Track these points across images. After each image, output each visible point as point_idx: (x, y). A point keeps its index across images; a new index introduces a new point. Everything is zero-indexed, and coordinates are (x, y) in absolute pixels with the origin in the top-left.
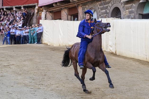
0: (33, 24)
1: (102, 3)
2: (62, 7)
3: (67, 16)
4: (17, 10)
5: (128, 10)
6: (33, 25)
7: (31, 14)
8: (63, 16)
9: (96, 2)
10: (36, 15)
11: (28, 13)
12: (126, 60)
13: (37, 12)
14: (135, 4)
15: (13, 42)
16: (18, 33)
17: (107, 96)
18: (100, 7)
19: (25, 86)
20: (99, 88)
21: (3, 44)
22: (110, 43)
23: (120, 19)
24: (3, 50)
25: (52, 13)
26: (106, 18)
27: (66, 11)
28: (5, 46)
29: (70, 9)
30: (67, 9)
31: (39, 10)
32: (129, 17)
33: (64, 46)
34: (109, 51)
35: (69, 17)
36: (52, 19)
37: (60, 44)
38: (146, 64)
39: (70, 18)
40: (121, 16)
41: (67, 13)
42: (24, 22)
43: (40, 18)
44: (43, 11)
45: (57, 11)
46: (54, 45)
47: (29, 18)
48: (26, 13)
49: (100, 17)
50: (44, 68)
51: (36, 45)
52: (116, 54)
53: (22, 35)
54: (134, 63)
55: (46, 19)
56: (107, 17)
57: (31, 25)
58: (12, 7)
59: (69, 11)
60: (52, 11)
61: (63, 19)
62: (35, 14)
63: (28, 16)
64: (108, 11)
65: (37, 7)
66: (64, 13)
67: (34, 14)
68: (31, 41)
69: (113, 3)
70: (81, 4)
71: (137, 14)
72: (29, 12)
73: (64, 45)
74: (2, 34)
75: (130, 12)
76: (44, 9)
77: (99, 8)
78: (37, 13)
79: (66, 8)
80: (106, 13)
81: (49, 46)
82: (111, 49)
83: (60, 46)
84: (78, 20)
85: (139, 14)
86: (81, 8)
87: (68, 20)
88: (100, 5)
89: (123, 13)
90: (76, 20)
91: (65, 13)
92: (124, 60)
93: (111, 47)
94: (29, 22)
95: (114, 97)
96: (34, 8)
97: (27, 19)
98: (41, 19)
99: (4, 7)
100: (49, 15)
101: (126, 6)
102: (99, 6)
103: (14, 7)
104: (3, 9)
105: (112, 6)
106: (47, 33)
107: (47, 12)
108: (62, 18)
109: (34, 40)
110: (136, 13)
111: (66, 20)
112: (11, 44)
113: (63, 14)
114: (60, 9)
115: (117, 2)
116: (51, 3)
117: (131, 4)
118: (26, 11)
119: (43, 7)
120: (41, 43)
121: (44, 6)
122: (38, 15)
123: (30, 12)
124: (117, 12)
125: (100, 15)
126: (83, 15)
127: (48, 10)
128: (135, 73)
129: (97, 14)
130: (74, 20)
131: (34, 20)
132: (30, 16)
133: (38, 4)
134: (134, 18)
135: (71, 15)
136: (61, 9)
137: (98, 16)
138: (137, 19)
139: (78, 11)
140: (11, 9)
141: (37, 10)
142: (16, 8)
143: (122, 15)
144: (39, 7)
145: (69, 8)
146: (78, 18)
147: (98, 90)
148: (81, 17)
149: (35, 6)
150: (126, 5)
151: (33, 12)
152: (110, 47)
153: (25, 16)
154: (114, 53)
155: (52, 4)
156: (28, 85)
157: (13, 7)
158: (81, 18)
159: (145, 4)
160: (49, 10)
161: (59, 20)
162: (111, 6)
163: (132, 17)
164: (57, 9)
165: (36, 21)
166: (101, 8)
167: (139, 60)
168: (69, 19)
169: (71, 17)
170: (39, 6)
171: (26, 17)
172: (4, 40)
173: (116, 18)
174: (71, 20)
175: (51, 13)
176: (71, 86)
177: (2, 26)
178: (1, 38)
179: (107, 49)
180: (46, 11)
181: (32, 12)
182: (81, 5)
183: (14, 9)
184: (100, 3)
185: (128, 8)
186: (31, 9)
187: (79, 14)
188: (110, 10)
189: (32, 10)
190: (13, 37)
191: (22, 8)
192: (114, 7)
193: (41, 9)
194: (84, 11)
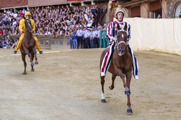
0: (106, 23)
3: (148, 13)
4: (85, 5)
6: (105, 25)
7: (104, 11)
8: (142, 13)
10: (109, 12)
13: (111, 7)
24: (67, 55)
25: (129, 8)
27: (147, 6)
29: (151, 4)
30: (147, 4)
31: (113, 6)
33: (143, 51)
35: (150, 13)
36: (129, 17)
37: (138, 49)
41: (147, 9)
42: (94, 21)
44: (118, 7)
45: (135, 6)
47: (100, 15)
48: (96, 10)
53: (91, 37)
57: (103, 25)
58: (79, 2)
59: (150, 6)
60: (129, 6)
61: (143, 17)
62: (108, 10)
63: (99, 13)
65: (110, 2)
66: (144, 8)
67: (106, 10)
68: (103, 45)
72: (100, 8)
73: (144, 49)
74: (67, 36)
76: (119, 4)
78: (111, 9)
79: (146, 2)
83: (139, 51)
84: (161, 18)
86: (166, 2)
87: (149, 17)
90: (159, 17)
91: (146, 8)
94: (100, 20)
96: (107, 4)
97: (98, 17)
99: (71, 2)
103: (83, 2)
104: (68, 5)
108: (141, 16)
111: (146, 18)
112: (78, 48)
113: (142, 10)
114: (139, 3)
118: (97, 7)
119: (117, 2)
122: (111, 12)
123: (102, 8)
126: (168, 11)
127: (123, 5)
130: (156, 18)
131: (107, 18)
132: (102, 13)
135: (153, 12)
136: (141, 4)
139: (161, 6)
140: (78, 5)
141: (110, 5)
142: (85, 3)
144: (112, 1)
145: (150, 2)
148: (166, 13)
149: (108, 1)
151: (106, 8)
153: (96, 13)
156: (91, 98)
157: (81, 3)
158: (165, 15)
160: (125, 5)
161: (137, 17)
164: (135, 4)
165: (110, 20)
168: (150, 16)
169: (152, 13)
171: (96, 15)
174: (153, 18)
175: (127, 9)
176: (146, 100)
177: (67, 25)
178: (66, 41)
180: (122, 7)
181: (104, 8)
183: (82, 5)
186: (103, 4)
187: (162, 10)
189: (105, 6)
191: (92, 4)
193: (116, 4)
194: (169, 6)
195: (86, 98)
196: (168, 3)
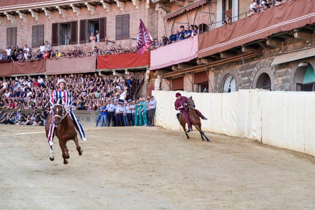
1: (243, 67)
2: (184, 71)
3: (193, 86)
4: (118, 75)
5: (280, 78)
7: (140, 82)
8: (186, 86)
9: (235, 65)
11: (134, 79)
12: (276, 151)
13: (149, 78)
14: (291, 69)
15: (111, 124)
16: (119, 109)
17: (242, 202)
18: (240, 72)
19: (121, 187)
20: (231, 191)
21: (97, 125)
22: (254, 127)
23: (269, 91)
25: (171, 80)
26: (249, 89)
27: (191, 77)
28: (99, 128)
29: (196, 75)
30: (192, 75)
31: (151, 76)
32: (282, 88)
34: (251, 138)
35: (195, 86)
36: (170, 90)
37: (180, 127)
38: (303, 157)
39: (196, 88)
40: (270, 87)
43: (153, 88)
44: (157, 78)
45: (177, 77)
46: (173, 129)
47: (136, 87)
48: (131, 80)
49: (239, 87)
50: (153, 162)
51: (145, 128)
52: (262, 143)
53: (125, 113)
54: (287, 155)
55: (160, 89)
56: (250, 87)
58: (111, 70)
59: (195, 77)
60: (170, 77)
61: (186, 90)
62: (146, 81)
63: (134, 84)
64: (252, 79)
65: (148, 72)
66: (188, 80)
67: (143, 81)
68: (138, 122)
69: (259, 68)
70: (213, 67)
71: (294, 84)
72: (136, 78)
75: (284, 81)
76: (159, 75)
77: (238, 74)
78: (149, 80)
79: (190, 72)
80: (249, 81)
81: (165, 129)
82: (255, 135)
83: (180, 131)
84: (207, 92)
85: (297, 84)
86: (213, 73)
87: (193, 91)
88: (240, 70)
89: (274, 81)
90: (205, 91)
91: (190, 80)
92: (272, 151)
93: (255, 132)
94: (136, 93)
95: (252, 203)
96: (143, 73)
97: (133, 89)
98: (154, 90)
99: (99, 70)
100: (166, 84)
101: (278, 71)
102: (238, 70)
104: (97, 73)
105: (258, 71)
106: (161, 110)
107: (163, 80)
108: (184, 89)
109: (143, 121)
110: (292, 81)
112: (109, 126)
113: (186, 82)
114: (182, 74)
115: (265, 65)
116: (168, 65)
117: (286, 69)
119: (156, 72)
120: (153, 126)
121: (159, 70)
122: (149, 83)
123: (138, 79)
124: (265, 81)
125: (240, 85)
126: (216, 85)
127: (163, 76)
128: (287, 170)
129: (236, 83)
130: (202, 91)
131: (144, 91)
132: (138, 84)
133: (149, 67)
134: (290, 90)
135: (198, 84)
136: (184, 74)
137: (238, 85)
138: (294, 91)
139: (208, 79)
140: (110, 73)
141: (148, 75)
142: (117, 71)
143: (272, 85)
144: (150, 71)
145: (195, 73)
146: (207, 88)
147: (229, 193)
148: (213, 87)
149: (145, 70)
150: (278, 69)
151: (143, 78)
152: (253, 132)
153: (131, 84)
154: (260, 141)
155: (171, 67)
157: (113, 71)
158: (212, 89)
159: (306, 70)
160: (166, 75)
161: (180, 90)
162: (256, 70)
163: (287, 88)
164: (178, 75)
165: (147, 93)
166: (241, 74)
167: (294, 151)
168: (195, 90)
169: (197, 86)
170: (151, 69)
171: (131, 86)
172: (97, 119)
173: (264, 89)
174: (198, 92)
175: (168, 80)
177: (95, 98)
178: (94, 117)
179: (249, 135)
180: (161, 78)
181: (141, 79)
182: (213, 69)
183: (114, 74)
184: (240, 66)
185: (280, 74)
186: (139, 73)
187: (209, 83)
188: (255, 78)
189: (141, 76)
190: (112, 115)
191: (126, 73)
192: (261, 73)
193: (155, 74)
194: (217, 78)
195: (120, 185)
196: (216, 75)
